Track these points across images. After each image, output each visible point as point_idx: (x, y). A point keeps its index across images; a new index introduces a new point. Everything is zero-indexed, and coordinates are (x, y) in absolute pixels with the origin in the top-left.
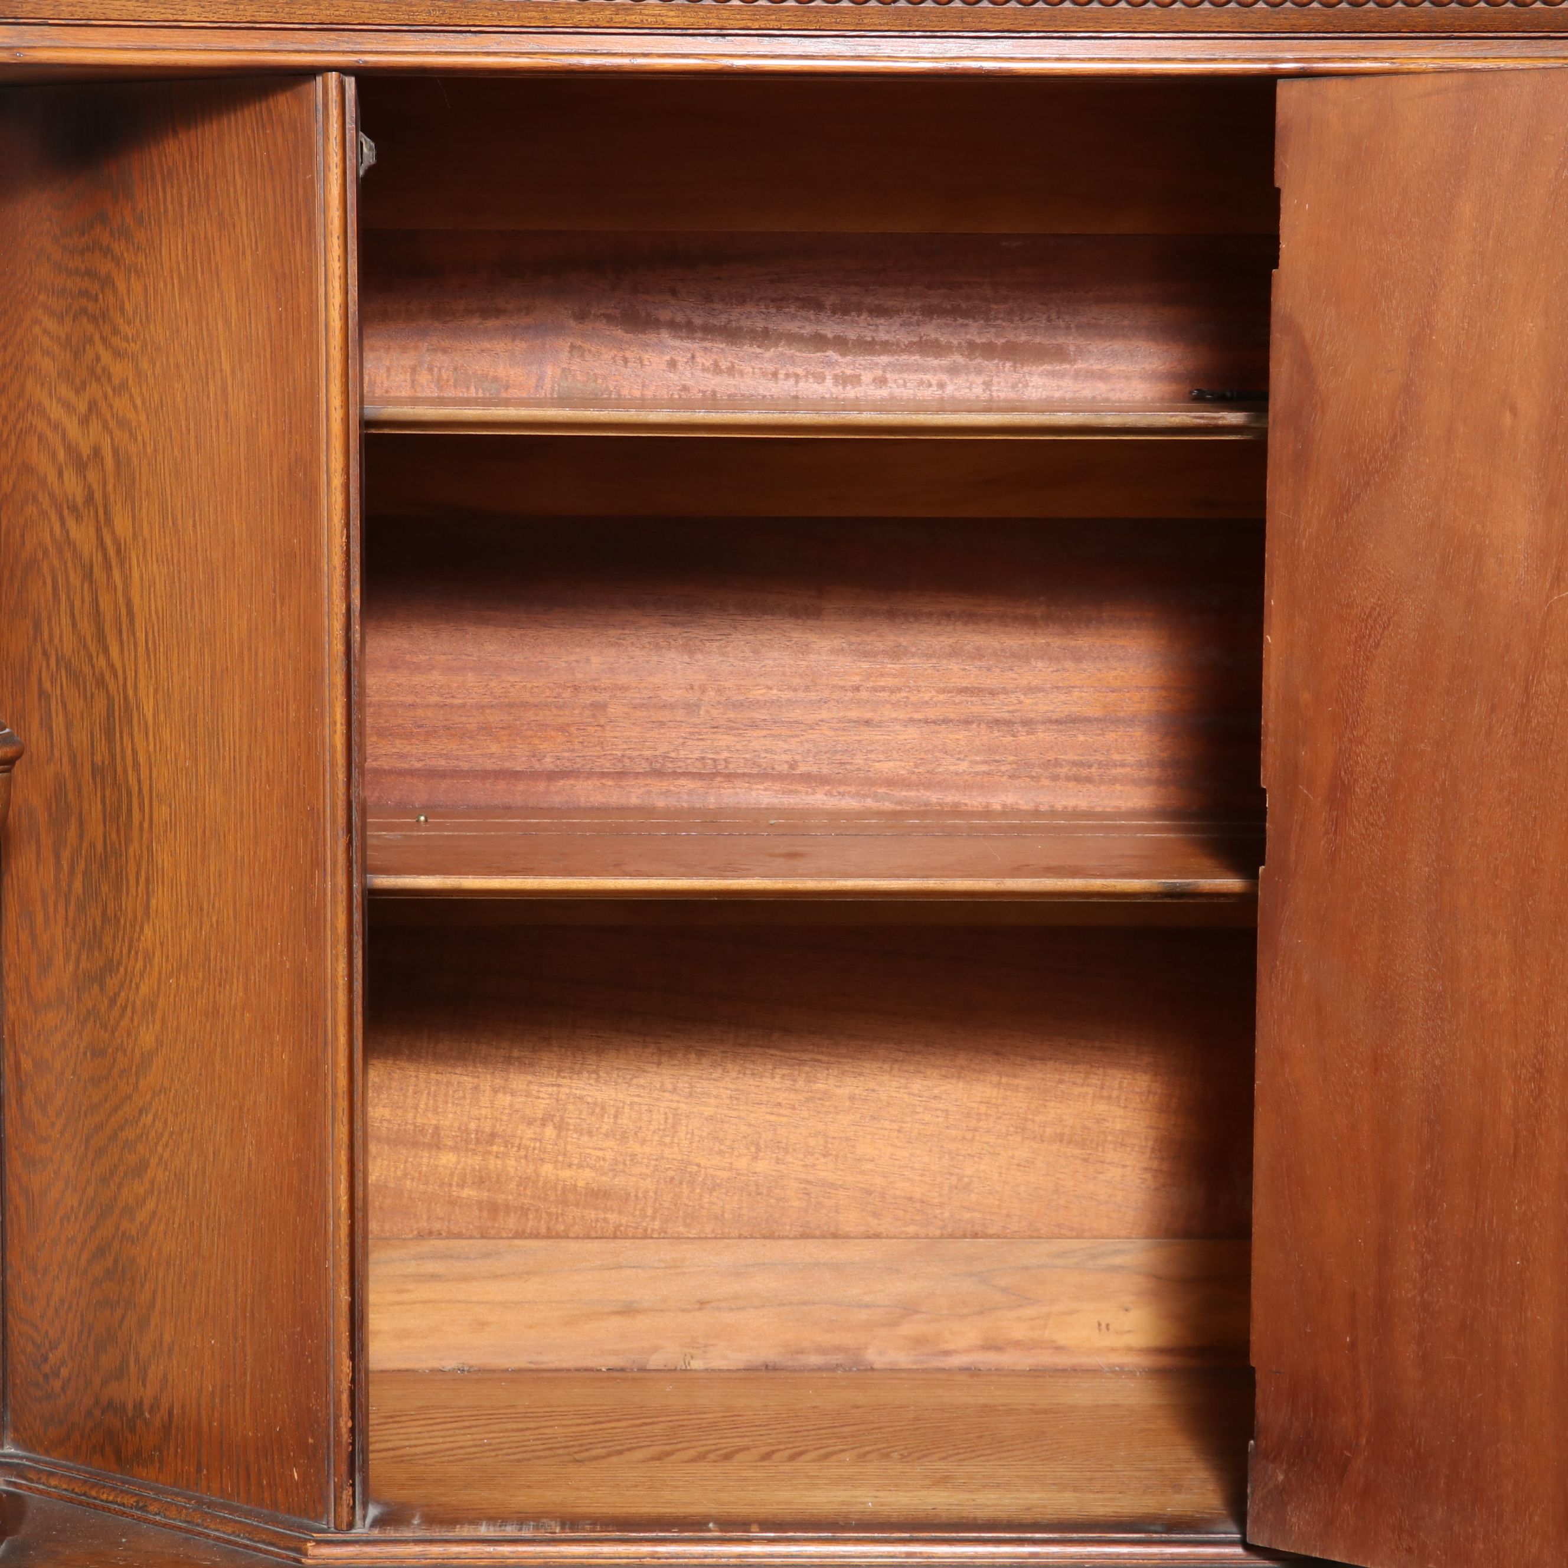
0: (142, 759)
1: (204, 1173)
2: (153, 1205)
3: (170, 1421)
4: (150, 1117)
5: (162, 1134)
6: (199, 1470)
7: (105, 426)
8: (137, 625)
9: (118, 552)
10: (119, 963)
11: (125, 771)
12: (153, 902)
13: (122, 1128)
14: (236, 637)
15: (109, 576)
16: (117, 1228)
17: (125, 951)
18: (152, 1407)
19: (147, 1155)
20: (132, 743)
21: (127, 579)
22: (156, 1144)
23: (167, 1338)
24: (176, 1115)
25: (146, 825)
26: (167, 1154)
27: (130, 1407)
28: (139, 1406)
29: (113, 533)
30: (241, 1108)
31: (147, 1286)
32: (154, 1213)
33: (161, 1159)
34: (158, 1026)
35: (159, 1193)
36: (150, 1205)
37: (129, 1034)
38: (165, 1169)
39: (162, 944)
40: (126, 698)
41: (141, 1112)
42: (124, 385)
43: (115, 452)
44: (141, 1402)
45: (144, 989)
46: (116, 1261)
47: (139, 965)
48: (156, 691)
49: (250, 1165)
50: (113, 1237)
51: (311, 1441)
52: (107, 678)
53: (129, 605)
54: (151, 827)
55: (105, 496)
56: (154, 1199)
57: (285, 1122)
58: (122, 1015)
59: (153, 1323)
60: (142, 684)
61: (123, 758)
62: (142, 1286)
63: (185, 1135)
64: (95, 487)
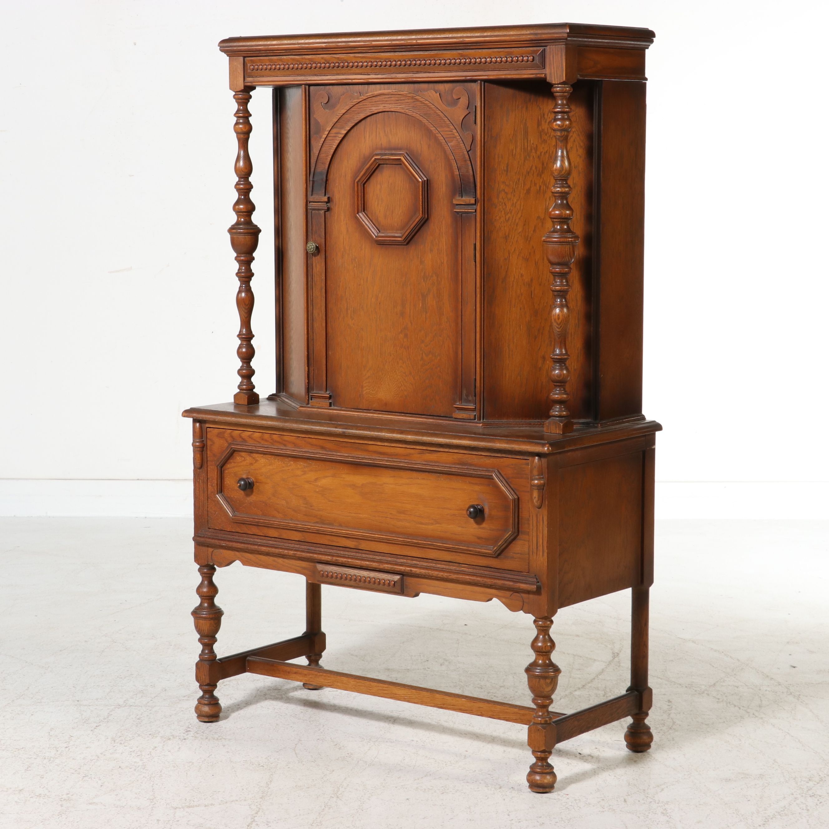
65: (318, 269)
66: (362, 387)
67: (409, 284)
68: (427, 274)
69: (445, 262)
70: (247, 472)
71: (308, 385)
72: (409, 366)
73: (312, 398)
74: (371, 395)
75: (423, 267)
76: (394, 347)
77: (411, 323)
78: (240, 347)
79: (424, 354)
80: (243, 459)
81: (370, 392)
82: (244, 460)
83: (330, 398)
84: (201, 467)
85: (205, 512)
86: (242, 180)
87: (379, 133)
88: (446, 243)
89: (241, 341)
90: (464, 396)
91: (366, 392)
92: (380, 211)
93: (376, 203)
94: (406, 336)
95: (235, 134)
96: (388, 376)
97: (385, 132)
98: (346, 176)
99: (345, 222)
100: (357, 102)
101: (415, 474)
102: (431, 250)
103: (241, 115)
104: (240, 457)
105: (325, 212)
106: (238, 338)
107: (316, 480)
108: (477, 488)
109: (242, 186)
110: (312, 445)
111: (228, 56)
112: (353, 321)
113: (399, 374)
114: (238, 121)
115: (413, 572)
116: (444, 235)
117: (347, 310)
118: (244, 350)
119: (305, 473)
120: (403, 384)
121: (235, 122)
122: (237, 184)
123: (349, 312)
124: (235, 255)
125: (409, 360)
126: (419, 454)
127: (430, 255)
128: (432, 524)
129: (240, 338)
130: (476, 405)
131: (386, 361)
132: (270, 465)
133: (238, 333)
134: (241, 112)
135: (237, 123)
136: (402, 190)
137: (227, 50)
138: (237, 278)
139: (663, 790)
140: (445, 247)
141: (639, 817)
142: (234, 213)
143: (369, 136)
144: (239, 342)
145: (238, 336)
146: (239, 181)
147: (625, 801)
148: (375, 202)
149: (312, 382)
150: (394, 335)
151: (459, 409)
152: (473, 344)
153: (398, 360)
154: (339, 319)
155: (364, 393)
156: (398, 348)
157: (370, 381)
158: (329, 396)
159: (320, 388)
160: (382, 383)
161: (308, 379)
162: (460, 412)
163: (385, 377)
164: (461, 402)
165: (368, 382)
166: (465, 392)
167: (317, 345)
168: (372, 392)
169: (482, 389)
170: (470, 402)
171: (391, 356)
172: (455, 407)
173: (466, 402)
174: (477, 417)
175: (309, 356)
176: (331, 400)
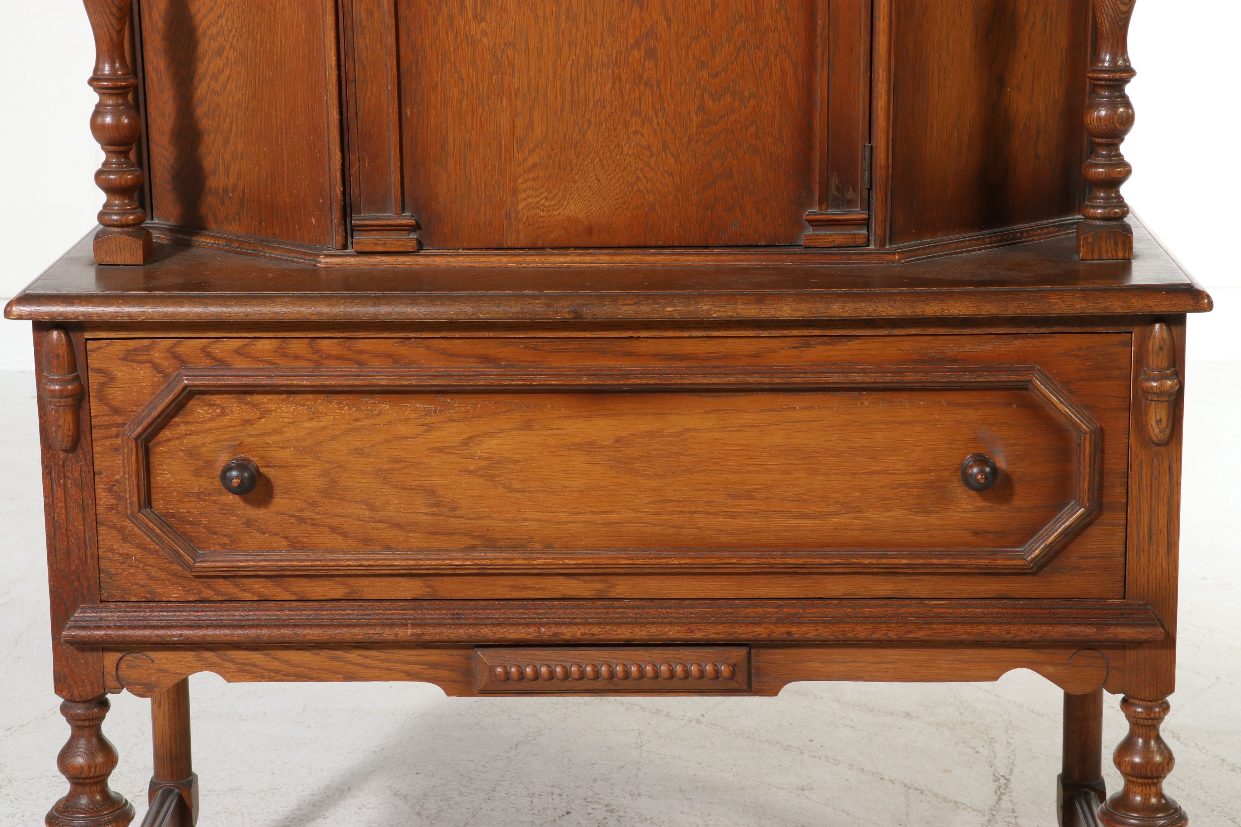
1: (256, 50)
2: (228, 72)
3: (243, 197)
4: (224, 20)
5: (231, 30)
6: (260, 224)
13: (208, 27)
16: (209, 87)
18: (233, 189)
19: (224, 43)
22: (228, 35)
23: (240, 149)
24: (239, 17)
26: (235, 41)
27: (221, 191)
28: (225, 190)
30: (275, 11)
31: (227, 120)
32: (229, 76)
33: (231, 44)
35: (231, 63)
36: (227, 72)
38: (234, 50)
41: (219, 18)
44: (227, 187)
46: (209, 107)
50: (207, 93)
51: (321, 201)
56: (229, 68)
57: (300, 17)
59: (231, 141)
62: (224, 120)
63: (244, 29)
66: (514, 192)
70: (237, 443)
71: (344, 200)
72: (661, 130)
73: (355, 233)
74: (543, 210)
76: (614, 84)
77: (668, 20)
78: (98, 112)
79: (706, 96)
80: (218, 411)
81: (538, 202)
82: (223, 413)
83: (416, 228)
84: (74, 445)
85: (89, 561)
89: (101, 94)
90: (833, 191)
91: (527, 205)
94: (651, 53)
96: (597, 160)
101: (782, 400)
104: (206, 408)
106: (92, 89)
107: (468, 442)
108: (971, 415)
110: (452, 355)
112: (484, 24)
113: (630, 152)
115: (796, 636)
118: (109, 119)
119: (429, 428)
120: (641, 176)
125: (660, 115)
126: (794, 348)
128: (835, 514)
129: (97, 89)
130: (869, 209)
131: (590, 122)
132: (311, 419)
133: (90, 74)
144: (94, 98)
145: (91, 82)
149: (355, 190)
150: (615, 53)
151: (816, 223)
152: (863, 63)
153: (628, 118)
154: (435, 21)
155: (520, 208)
156: (627, 86)
157: (540, 175)
158: (412, 222)
159: (380, 205)
160: (577, 177)
161: (344, 185)
162: (821, 232)
163: (586, 162)
164: (824, 207)
165: (533, 179)
166: (834, 180)
167: (368, 95)
168: (547, 204)
169: (890, 170)
170: (850, 203)
171: (604, 107)
172: (806, 220)
173: (838, 207)
174: (872, 238)
175: (345, 123)
176: (418, 232)
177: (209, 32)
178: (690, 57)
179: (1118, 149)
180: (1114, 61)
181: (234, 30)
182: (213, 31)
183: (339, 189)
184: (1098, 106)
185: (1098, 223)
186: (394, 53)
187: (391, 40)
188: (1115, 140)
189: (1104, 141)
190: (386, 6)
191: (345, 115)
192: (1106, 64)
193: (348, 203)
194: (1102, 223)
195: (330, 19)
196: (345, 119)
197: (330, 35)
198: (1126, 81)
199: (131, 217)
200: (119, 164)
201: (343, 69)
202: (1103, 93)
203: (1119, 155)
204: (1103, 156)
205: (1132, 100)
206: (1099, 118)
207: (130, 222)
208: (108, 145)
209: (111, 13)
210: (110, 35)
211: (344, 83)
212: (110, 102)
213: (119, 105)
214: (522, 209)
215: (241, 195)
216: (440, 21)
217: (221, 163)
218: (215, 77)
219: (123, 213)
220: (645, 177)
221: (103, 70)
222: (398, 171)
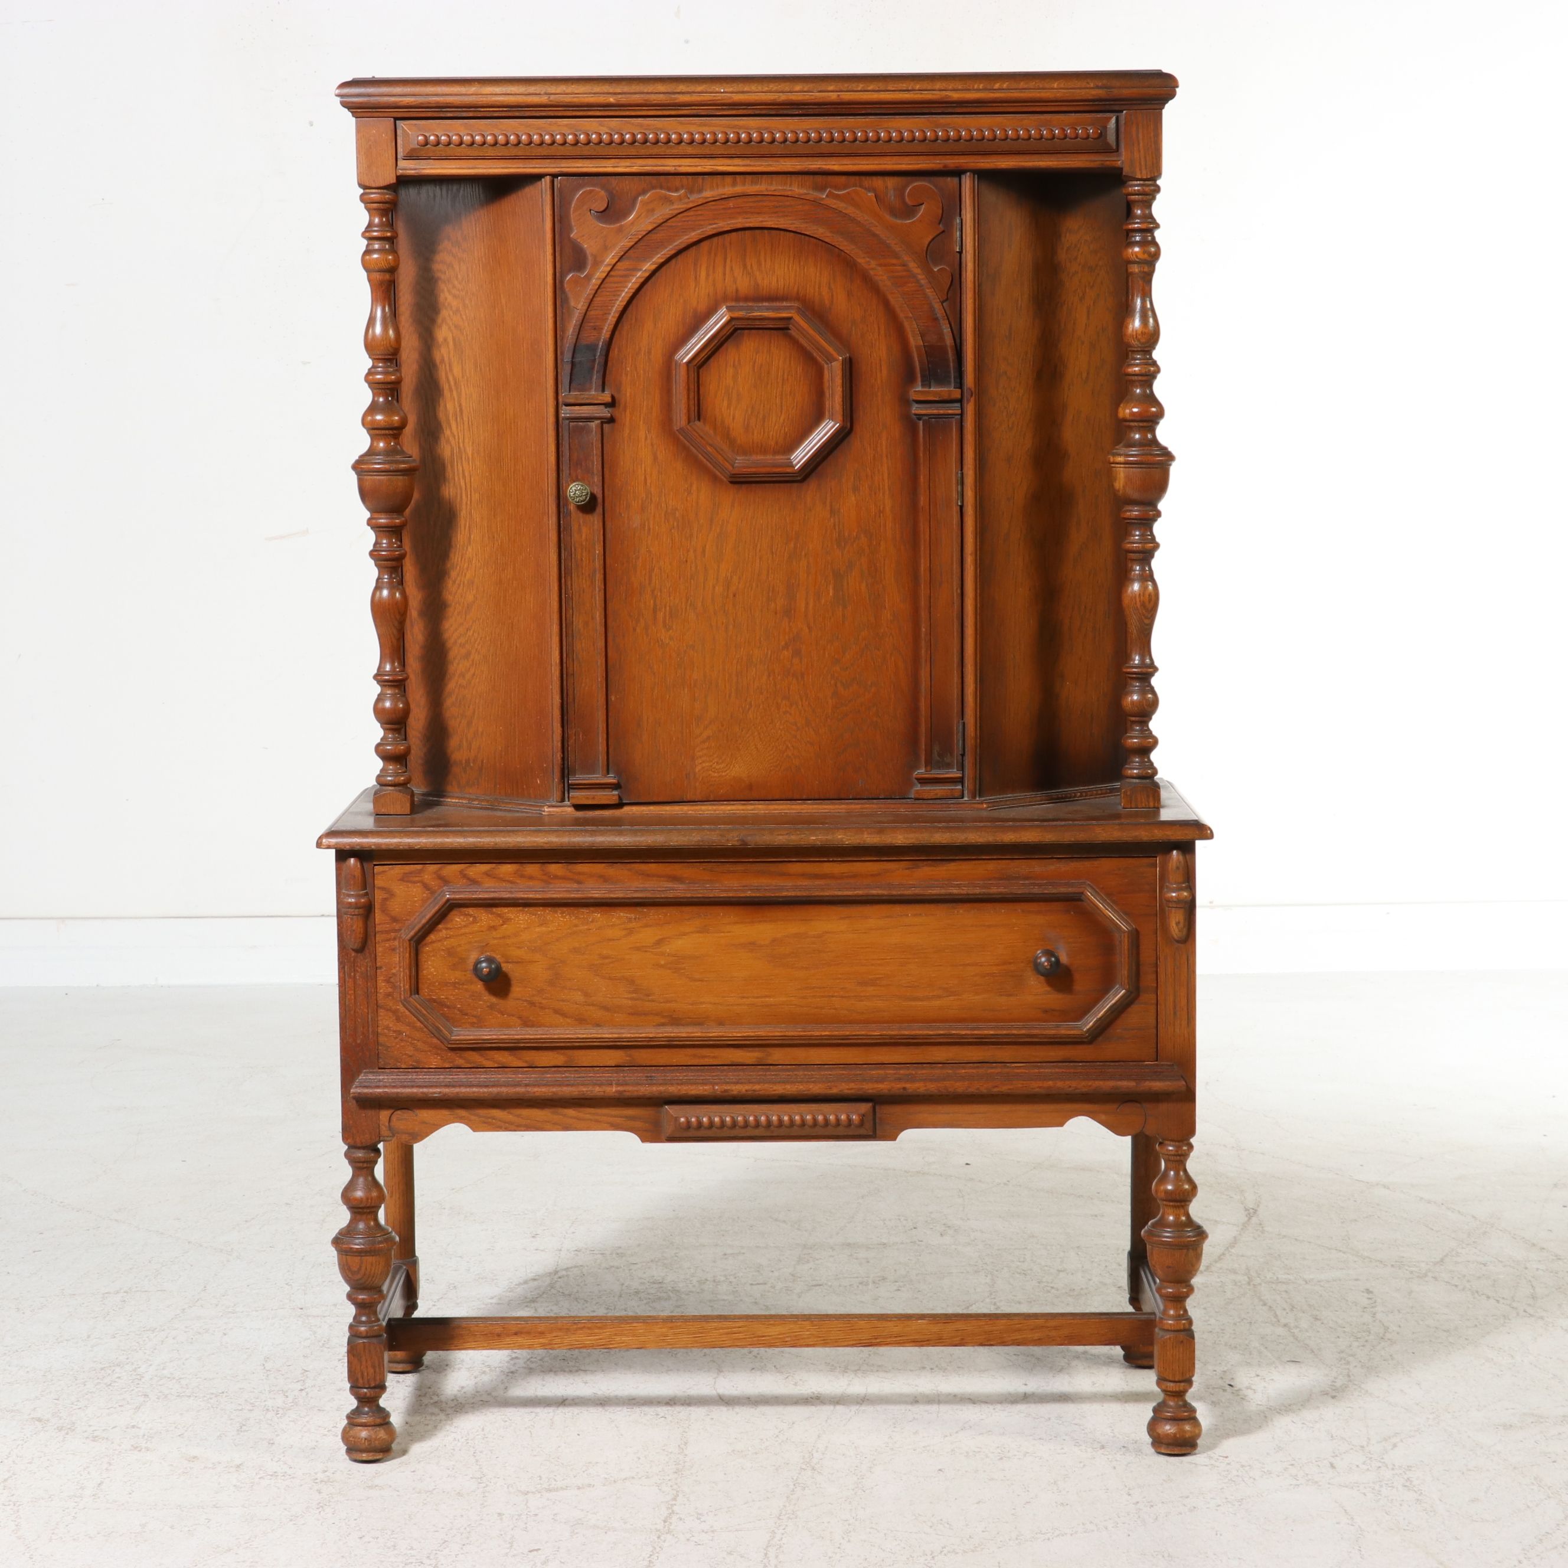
0: (467, 474)
1: (496, 654)
3: (482, 765)
4: (472, 632)
5: (477, 639)
6: (495, 787)
7: (449, 328)
8: (464, 415)
9: (455, 383)
10: (457, 565)
11: (459, 479)
12: (472, 537)
13: (459, 638)
14: (508, 417)
15: (452, 395)
16: (457, 683)
17: (459, 559)
18: (474, 760)
19: (470, 649)
20: (462, 467)
21: (459, 395)
23: (480, 730)
24: (483, 629)
25: (469, 502)
26: (480, 647)
27: (463, 763)
28: (468, 761)
29: (453, 375)
32: (474, 674)
33: (476, 650)
34: (474, 591)
35: (476, 664)
36: (472, 671)
37: (461, 596)
38: (479, 654)
39: (476, 555)
40: (459, 447)
42: (458, 310)
43: (454, 339)
44: (469, 759)
45: (468, 576)
46: (456, 699)
47: (466, 565)
48: (473, 443)
49: (516, 647)
50: (455, 688)
51: (545, 765)
52: (451, 439)
53: (460, 405)
54: (471, 502)
55: (449, 359)
56: (474, 668)
57: (532, 627)
58: (458, 588)
59: (474, 723)
60: (466, 440)
61: (458, 474)
63: (487, 638)
64: (445, 355)
65: (584, 536)
66: (693, 758)
67: (803, 553)
68: (846, 534)
69: (888, 509)
70: (485, 944)
71: (563, 764)
72: (805, 711)
73: (571, 790)
74: (715, 772)
75: (837, 520)
76: (769, 676)
77: (809, 628)
78: (380, 699)
79: (839, 685)
80: (471, 919)
81: (711, 766)
82: (475, 921)
83: (617, 785)
84: (363, 946)
85: (372, 1035)
86: (381, 365)
87: (732, 268)
88: (889, 474)
89: (382, 686)
90: (936, 756)
91: (703, 768)
92: (733, 419)
93: (725, 403)
94: (797, 653)
95: (364, 274)
96: (756, 733)
97: (745, 266)
98: (649, 353)
99: (649, 441)
100: (682, 210)
102: (856, 489)
103: (375, 234)
104: (463, 917)
105: (602, 423)
106: (375, 682)
107: (659, 942)
108: (1040, 919)
109: (379, 377)
110: (649, 875)
111: (353, 116)
112: (671, 631)
113: (781, 727)
114: (370, 247)
115: (910, 1090)
116: (885, 459)
117: (655, 611)
118: (388, 704)
120: (790, 745)
121: (364, 249)
122: (370, 373)
123: (660, 615)
124: (367, 514)
125: (804, 701)
127: (853, 498)
129: (379, 682)
130: (963, 770)
131: (751, 704)
132: (543, 924)
133: (375, 671)
134: (376, 229)
135: (368, 252)
136: (786, 376)
137: (353, 103)
138: (372, 562)
139: (1395, 1446)
140: (886, 481)
141: (1365, 1494)
142: (364, 431)
143: (708, 275)
144: (377, 689)
145: (375, 677)
146: (373, 367)
147: (1332, 1466)
148: (723, 400)
149: (571, 758)
150: (770, 653)
151: (923, 781)
152: (956, 659)
153: (780, 701)
154: (635, 630)
155: (697, 770)
156: (779, 678)
157: (713, 745)
158: (614, 781)
159: (590, 769)
160: (741, 746)
161: (563, 752)
162: (927, 788)
163: (748, 735)
164: (929, 768)
165: (707, 748)
166: (936, 749)
167: (583, 685)
168: (717, 767)
169: (978, 740)
170: (949, 766)
171: (762, 693)
172: (916, 779)
173: (939, 768)
174: (966, 792)
175: (565, 706)
176: (619, 790)
177: (459, 641)
178: (827, 656)
179: (1148, 726)
180: (1142, 660)
181: (479, 639)
182: (462, 640)
183: (559, 755)
184: (1132, 693)
185: (1135, 781)
186: (604, 654)
187: (601, 643)
188: (1145, 719)
189: (1137, 719)
190: (598, 619)
191: (565, 699)
192: (1137, 662)
193: (566, 766)
194: (1137, 781)
195: (555, 628)
196: (565, 703)
197: (555, 639)
198: (1152, 674)
199: (402, 778)
200: (394, 739)
201: (565, 665)
202: (1134, 684)
203: (1149, 730)
204: (1136, 730)
205: (1156, 689)
206: (1133, 702)
207: (402, 782)
208: (386, 724)
209: (394, 625)
210: (392, 642)
211: (565, 676)
212: (389, 692)
213: (396, 694)
214: (699, 771)
215: (480, 765)
216: (638, 630)
217: (464, 740)
218: (462, 675)
219: (396, 774)
220: (793, 746)
221: (385, 668)
222: (605, 742)
